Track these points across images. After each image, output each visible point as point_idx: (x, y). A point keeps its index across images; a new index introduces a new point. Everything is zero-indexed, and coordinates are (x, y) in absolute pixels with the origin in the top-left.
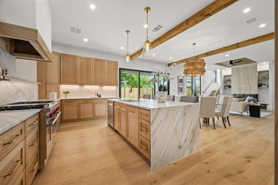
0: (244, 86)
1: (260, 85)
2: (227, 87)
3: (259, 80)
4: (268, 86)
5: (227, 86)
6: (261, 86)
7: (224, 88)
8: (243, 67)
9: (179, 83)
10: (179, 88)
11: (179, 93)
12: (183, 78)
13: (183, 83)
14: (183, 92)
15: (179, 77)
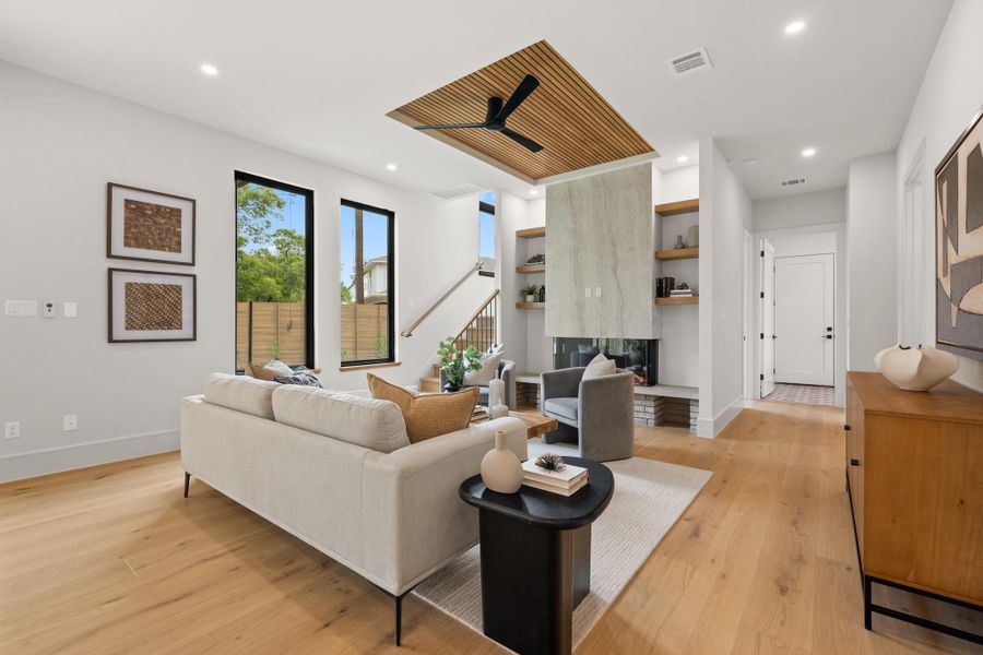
0: (598, 293)
1: (663, 288)
2: (530, 298)
3: (661, 258)
4: (696, 294)
5: (531, 292)
6: (667, 294)
7: (518, 306)
8: (593, 180)
9: (127, 244)
10: (129, 286)
11: (120, 331)
12: (186, 208)
13: (185, 256)
14: (180, 327)
15: (119, 197)
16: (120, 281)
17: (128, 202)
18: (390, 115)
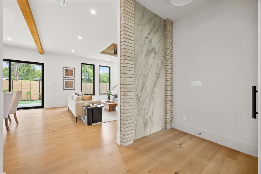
9: (65, 76)
10: (66, 82)
11: (65, 88)
12: (73, 70)
13: (73, 77)
14: (73, 87)
15: (64, 69)
16: (65, 81)
17: (66, 69)
18: (101, 53)
